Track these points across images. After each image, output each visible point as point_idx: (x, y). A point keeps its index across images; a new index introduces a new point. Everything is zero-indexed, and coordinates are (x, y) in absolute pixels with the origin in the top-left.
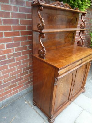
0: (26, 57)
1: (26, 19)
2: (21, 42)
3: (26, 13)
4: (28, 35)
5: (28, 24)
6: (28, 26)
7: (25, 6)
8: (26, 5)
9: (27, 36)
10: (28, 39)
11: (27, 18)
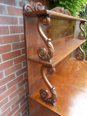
0: (14, 89)
1: (10, 35)
2: (4, 71)
3: (9, 26)
4: (14, 57)
5: (13, 42)
6: (13, 45)
7: (6, 14)
8: (7, 12)
9: (13, 59)
10: (16, 63)
11: (11, 33)
